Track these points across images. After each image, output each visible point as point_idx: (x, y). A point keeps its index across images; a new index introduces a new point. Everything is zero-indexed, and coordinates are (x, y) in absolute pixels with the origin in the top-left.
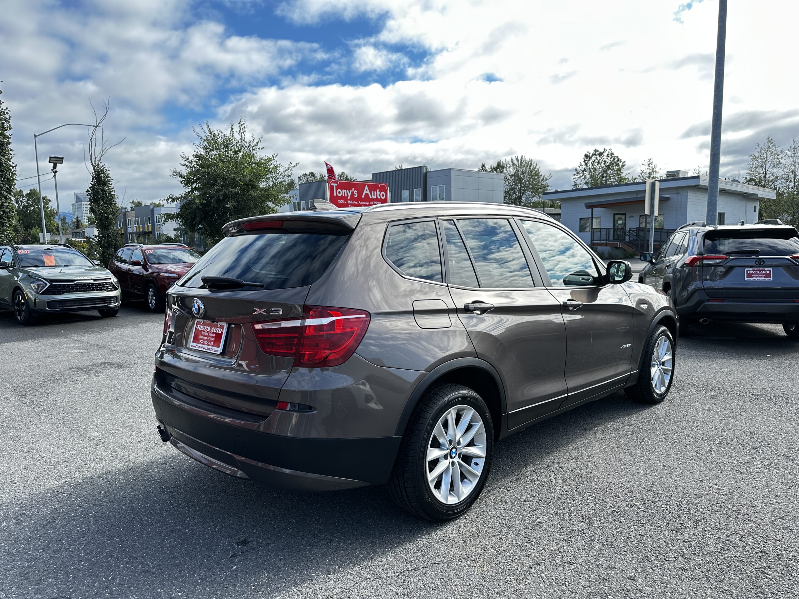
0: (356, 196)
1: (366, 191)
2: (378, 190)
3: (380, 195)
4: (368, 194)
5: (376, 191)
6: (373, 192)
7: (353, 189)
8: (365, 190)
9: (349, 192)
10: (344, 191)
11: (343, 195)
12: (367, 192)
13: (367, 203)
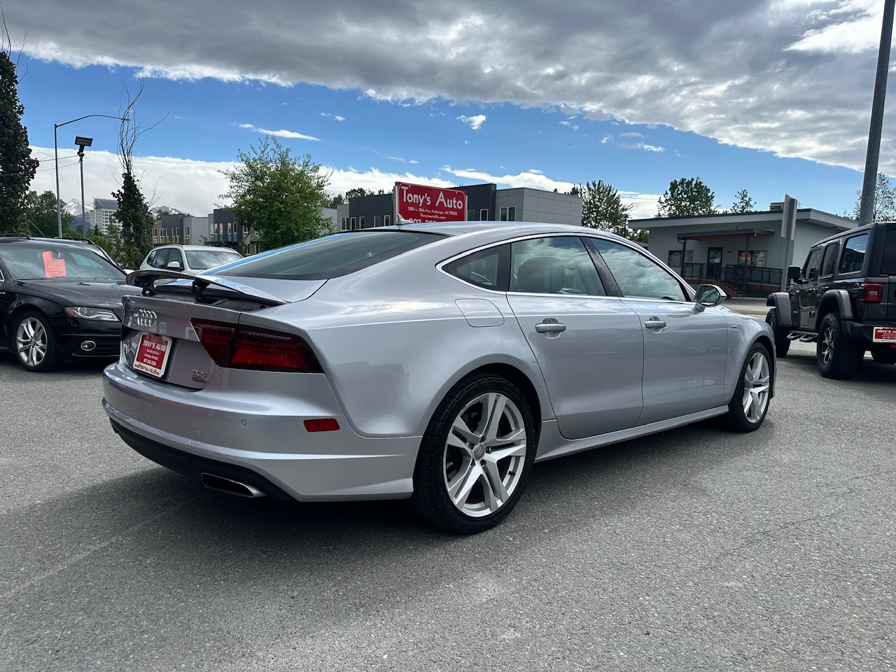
0: (428, 203)
3: (456, 205)
4: (442, 202)
5: (453, 200)
6: (448, 200)
7: (426, 195)
8: (440, 197)
10: (416, 196)
12: (441, 200)
13: (442, 213)
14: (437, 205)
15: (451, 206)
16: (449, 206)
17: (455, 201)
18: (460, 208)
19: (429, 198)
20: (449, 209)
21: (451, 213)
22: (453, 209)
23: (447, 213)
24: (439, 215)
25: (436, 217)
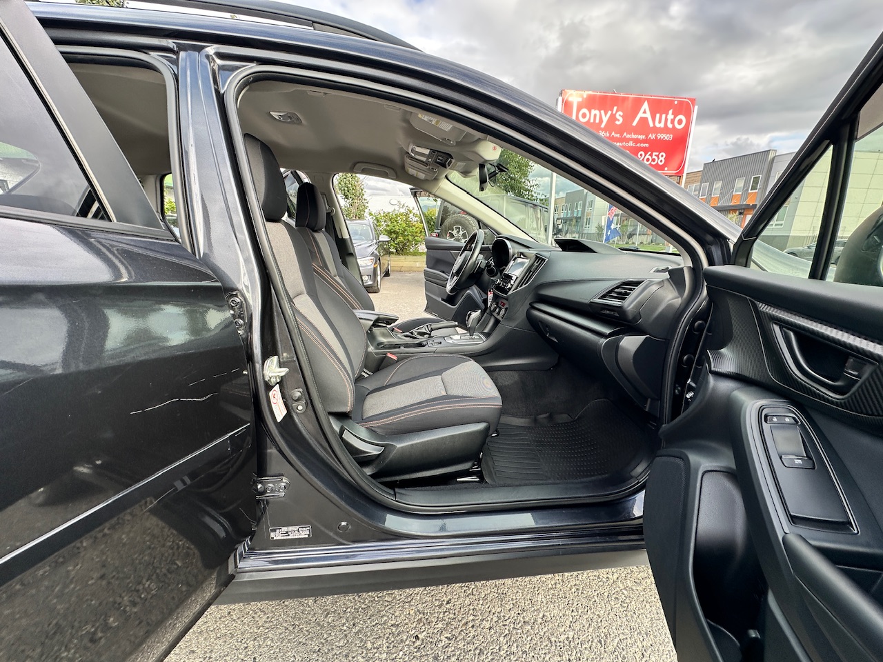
0: (617, 123)
1: (645, 112)
2: (671, 112)
3: (673, 121)
4: (647, 118)
5: (667, 114)
6: (658, 115)
7: (615, 108)
8: (642, 110)
9: (606, 115)
10: (593, 112)
11: (592, 121)
12: (644, 115)
13: (642, 137)
14: (634, 124)
15: (662, 125)
16: (658, 125)
17: (670, 116)
18: (679, 127)
19: (621, 114)
20: (656, 130)
21: (660, 136)
22: (665, 130)
23: (652, 136)
24: (637, 141)
25: (631, 144)
